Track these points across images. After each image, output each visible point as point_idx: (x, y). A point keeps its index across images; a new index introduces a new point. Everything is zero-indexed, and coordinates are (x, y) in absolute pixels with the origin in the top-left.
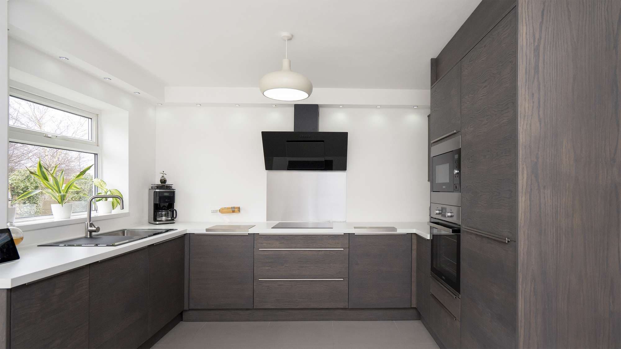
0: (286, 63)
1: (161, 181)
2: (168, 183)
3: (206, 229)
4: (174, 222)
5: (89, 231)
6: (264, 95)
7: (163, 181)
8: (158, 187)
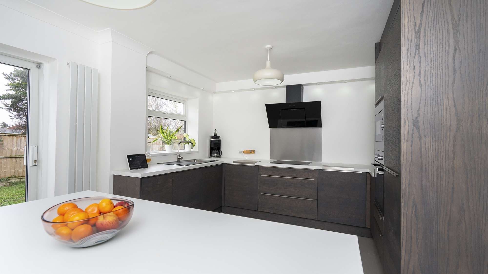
0: (268, 63)
1: (214, 134)
2: (218, 136)
3: (233, 162)
4: (220, 157)
5: (178, 159)
6: (255, 83)
7: (215, 135)
8: (213, 138)
